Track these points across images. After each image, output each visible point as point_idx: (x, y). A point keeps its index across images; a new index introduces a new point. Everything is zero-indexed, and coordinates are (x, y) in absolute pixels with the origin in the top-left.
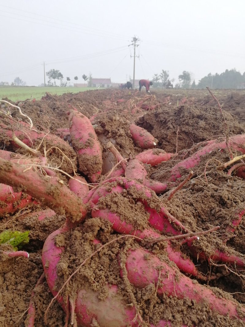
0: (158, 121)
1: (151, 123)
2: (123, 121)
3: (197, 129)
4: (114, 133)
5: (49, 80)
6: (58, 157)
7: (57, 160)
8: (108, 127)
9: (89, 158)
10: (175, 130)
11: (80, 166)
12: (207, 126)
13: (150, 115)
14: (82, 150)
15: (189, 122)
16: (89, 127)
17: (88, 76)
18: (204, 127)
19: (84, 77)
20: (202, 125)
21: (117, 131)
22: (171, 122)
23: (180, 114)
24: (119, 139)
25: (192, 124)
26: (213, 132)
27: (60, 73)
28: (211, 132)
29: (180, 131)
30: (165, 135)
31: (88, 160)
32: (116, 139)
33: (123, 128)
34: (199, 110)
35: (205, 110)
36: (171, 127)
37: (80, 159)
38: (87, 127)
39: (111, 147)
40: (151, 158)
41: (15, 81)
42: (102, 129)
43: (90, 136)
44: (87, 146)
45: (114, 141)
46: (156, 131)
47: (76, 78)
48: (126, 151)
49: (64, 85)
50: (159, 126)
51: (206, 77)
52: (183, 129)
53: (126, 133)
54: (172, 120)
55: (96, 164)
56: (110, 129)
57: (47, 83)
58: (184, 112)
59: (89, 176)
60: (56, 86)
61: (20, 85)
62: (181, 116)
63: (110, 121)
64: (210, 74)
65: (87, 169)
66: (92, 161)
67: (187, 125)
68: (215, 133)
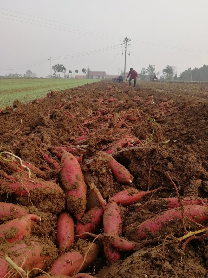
0: (134, 157)
1: (129, 158)
2: (105, 160)
3: (166, 170)
4: (97, 172)
5: (54, 72)
6: (50, 201)
7: (49, 204)
8: (92, 167)
9: (75, 201)
10: (148, 169)
11: (68, 206)
12: (175, 169)
13: (128, 152)
14: (70, 191)
15: (160, 163)
16: (76, 168)
17: (87, 70)
18: (171, 169)
19: (84, 71)
20: (170, 167)
21: (99, 170)
22: (145, 161)
23: (153, 155)
24: (101, 177)
25: (162, 164)
26: (179, 174)
27: (64, 67)
28: (178, 174)
29: (152, 170)
30: (140, 171)
31: (74, 202)
32: (98, 177)
33: (104, 166)
34: (168, 152)
35: (173, 152)
36: (145, 165)
37: (68, 200)
38: (75, 169)
39: (93, 189)
40: (127, 199)
41: (27, 73)
42: (88, 169)
43: (77, 179)
44: (74, 188)
45: (97, 179)
46: (132, 166)
47: (77, 71)
48: (107, 189)
49: (66, 77)
50: (135, 161)
51: (186, 71)
52: (155, 169)
53: (107, 171)
54: (146, 158)
55: (80, 206)
56: (94, 169)
57: (53, 75)
58: (156, 154)
59: (74, 215)
60: (60, 78)
61: (31, 76)
62: (153, 157)
63: (94, 162)
64: (190, 68)
65: (73, 209)
66: (77, 203)
67: (158, 165)
68: (181, 175)
